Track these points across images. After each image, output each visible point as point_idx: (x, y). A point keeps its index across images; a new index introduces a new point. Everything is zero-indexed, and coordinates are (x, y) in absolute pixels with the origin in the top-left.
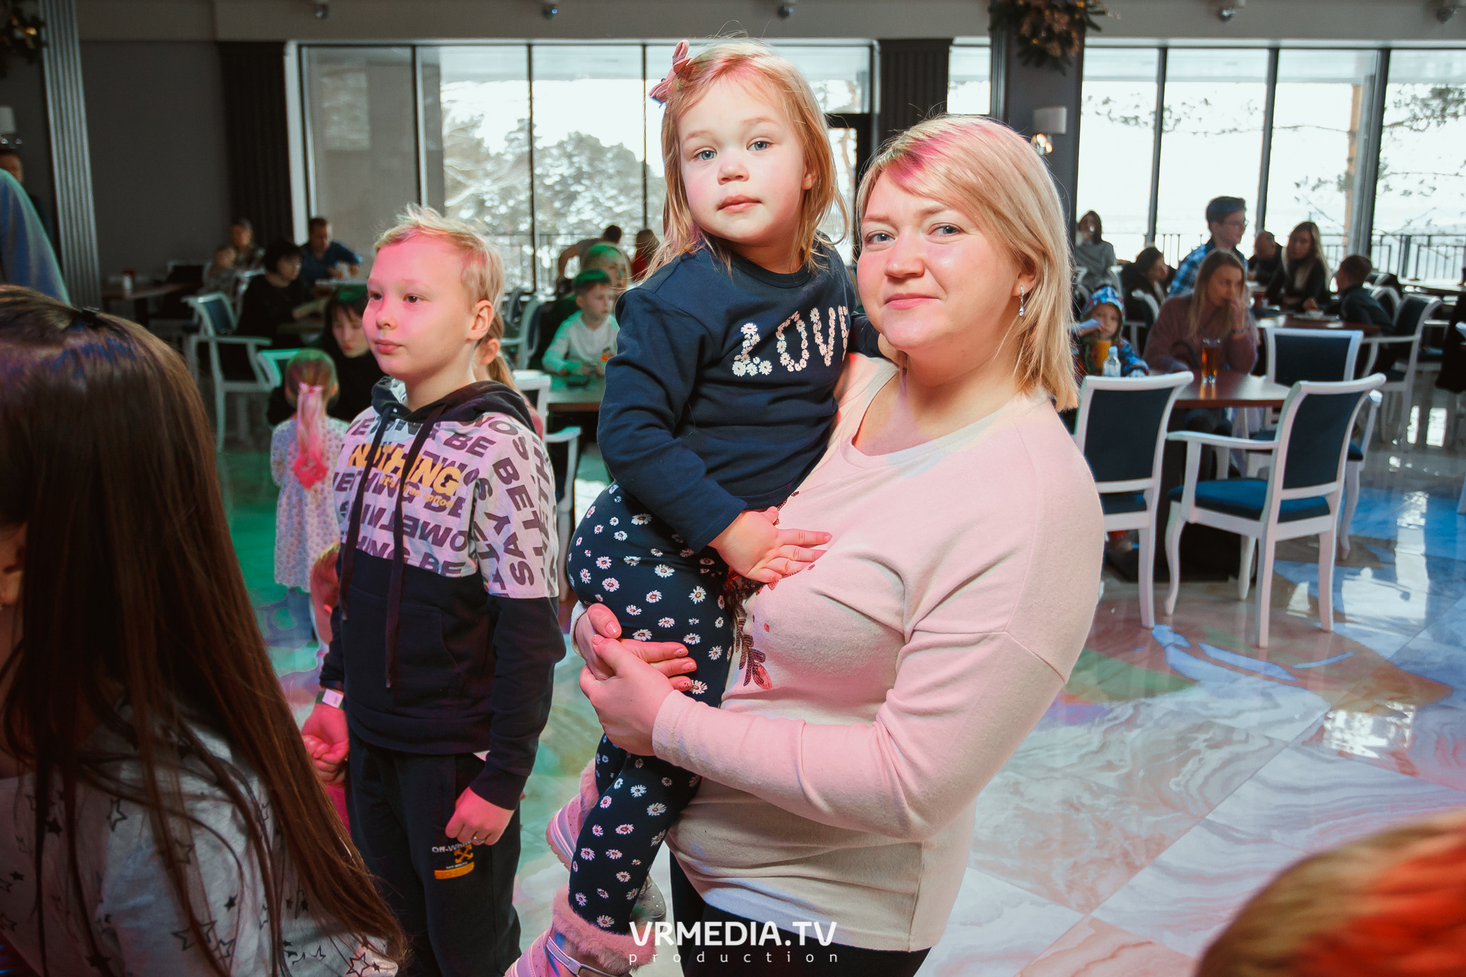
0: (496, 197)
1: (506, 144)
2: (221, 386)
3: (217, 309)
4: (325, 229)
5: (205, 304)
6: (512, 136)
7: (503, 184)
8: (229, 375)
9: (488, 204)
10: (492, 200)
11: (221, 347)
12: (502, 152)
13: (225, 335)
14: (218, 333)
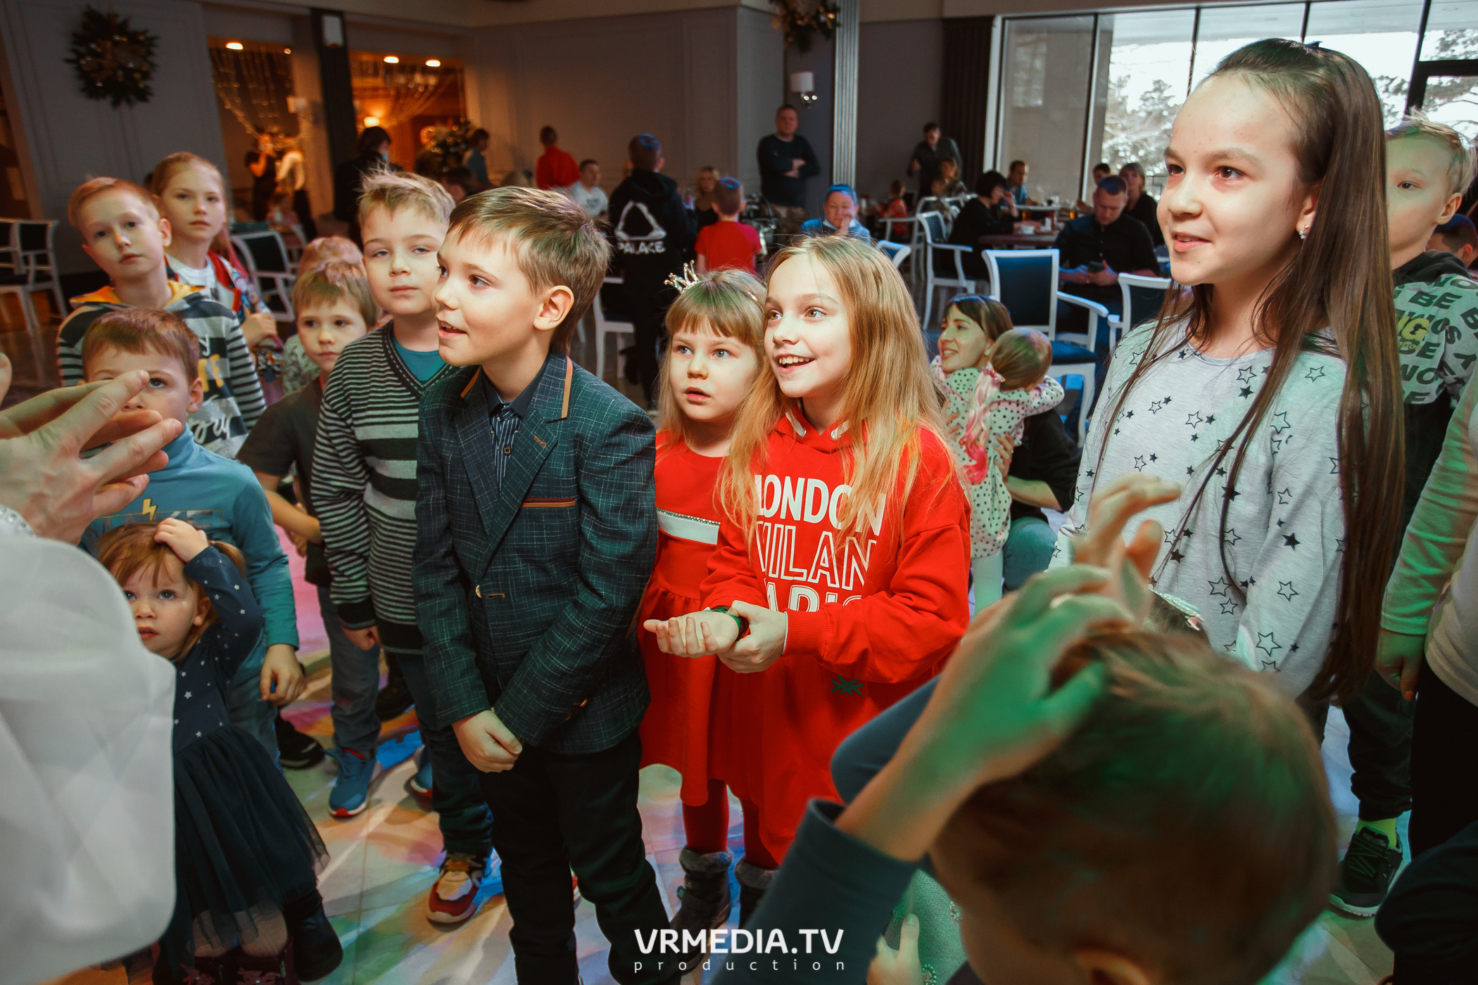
0: (1129, 149)
1: (1141, 102)
2: (932, 281)
3: (934, 222)
4: (1024, 169)
5: (928, 219)
6: (1148, 95)
7: (1135, 138)
8: (938, 274)
9: (1121, 154)
10: (1125, 151)
11: (935, 250)
12: (1137, 109)
13: (939, 242)
14: (934, 241)
